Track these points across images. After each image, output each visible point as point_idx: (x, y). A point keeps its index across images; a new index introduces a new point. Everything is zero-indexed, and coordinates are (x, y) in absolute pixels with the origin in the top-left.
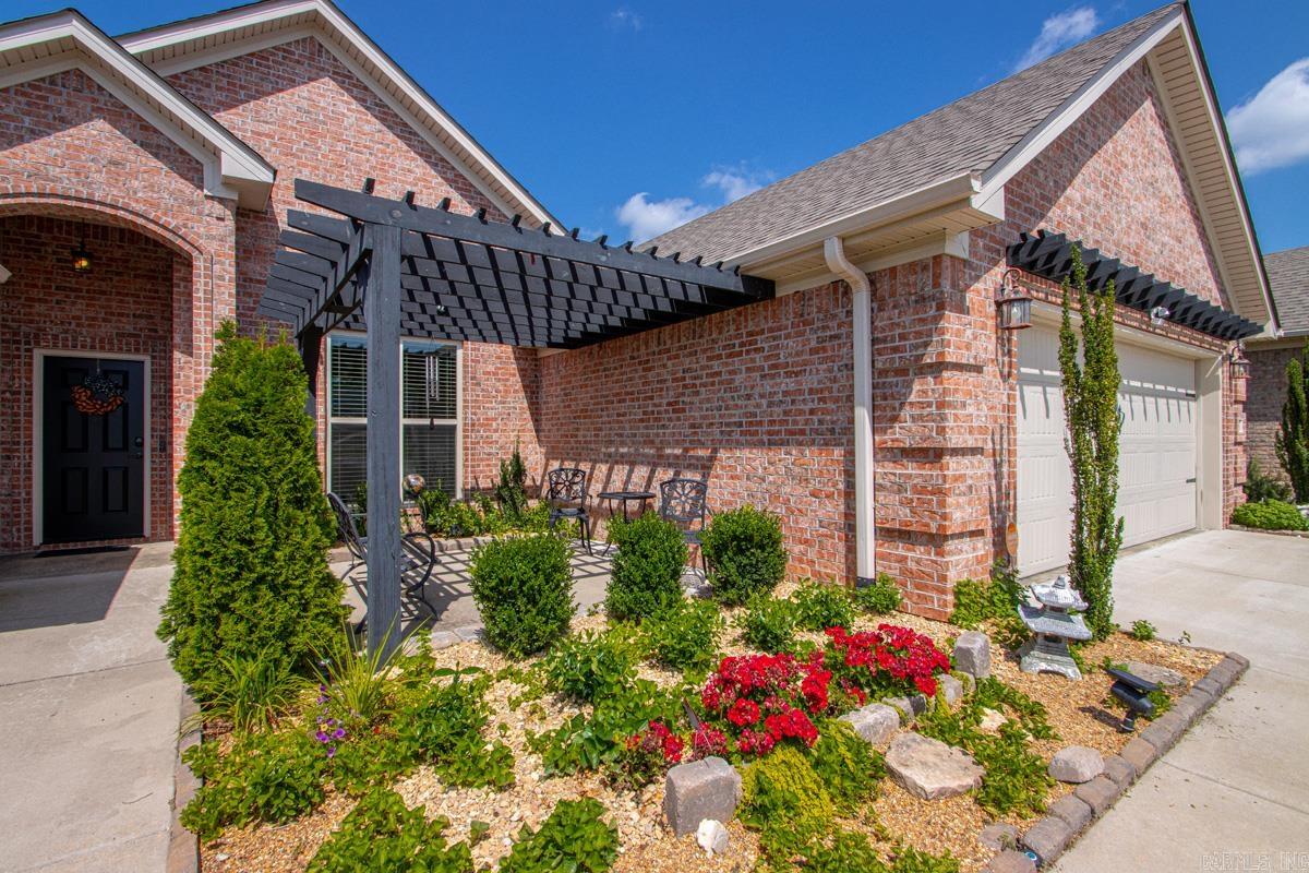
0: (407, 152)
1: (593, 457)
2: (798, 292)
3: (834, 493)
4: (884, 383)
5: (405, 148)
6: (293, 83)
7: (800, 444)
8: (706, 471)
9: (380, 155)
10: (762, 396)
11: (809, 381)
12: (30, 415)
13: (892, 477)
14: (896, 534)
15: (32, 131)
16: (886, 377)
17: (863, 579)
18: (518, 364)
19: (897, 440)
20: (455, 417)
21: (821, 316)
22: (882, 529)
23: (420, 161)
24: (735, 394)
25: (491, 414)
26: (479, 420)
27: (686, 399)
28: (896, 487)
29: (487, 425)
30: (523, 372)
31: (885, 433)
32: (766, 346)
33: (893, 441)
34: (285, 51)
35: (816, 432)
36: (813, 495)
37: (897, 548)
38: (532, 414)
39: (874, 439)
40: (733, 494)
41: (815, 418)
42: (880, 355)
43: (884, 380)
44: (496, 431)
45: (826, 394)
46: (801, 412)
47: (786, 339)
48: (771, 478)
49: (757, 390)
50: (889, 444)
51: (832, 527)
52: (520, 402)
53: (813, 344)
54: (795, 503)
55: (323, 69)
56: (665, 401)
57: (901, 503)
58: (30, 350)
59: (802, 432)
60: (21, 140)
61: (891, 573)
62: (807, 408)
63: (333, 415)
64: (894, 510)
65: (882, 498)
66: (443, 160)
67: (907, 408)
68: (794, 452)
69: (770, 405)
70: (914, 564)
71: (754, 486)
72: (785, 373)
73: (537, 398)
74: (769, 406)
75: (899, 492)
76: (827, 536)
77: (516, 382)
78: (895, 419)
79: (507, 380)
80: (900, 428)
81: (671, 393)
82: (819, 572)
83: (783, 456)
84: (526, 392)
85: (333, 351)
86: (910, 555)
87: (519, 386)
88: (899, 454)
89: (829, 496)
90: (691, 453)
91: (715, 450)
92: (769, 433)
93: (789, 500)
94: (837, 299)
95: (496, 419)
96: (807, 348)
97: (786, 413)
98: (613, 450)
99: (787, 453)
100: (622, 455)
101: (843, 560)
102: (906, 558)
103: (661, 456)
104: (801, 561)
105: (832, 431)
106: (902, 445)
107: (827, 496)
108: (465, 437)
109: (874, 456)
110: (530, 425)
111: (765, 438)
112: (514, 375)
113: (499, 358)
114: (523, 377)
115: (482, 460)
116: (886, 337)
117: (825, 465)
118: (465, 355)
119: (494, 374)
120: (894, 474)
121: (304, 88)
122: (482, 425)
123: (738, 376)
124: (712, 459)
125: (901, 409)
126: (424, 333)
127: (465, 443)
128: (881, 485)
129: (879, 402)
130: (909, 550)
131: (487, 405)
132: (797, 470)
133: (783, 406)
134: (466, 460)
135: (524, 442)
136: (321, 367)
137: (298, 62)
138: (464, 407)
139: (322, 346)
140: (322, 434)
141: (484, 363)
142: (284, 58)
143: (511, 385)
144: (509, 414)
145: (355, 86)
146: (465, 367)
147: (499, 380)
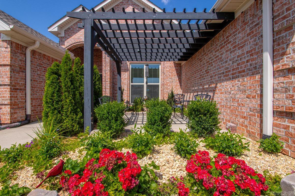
1: (190, 91)
2: (243, 12)
3: (256, 96)
4: (279, 37)
7: (243, 76)
8: (214, 92)
10: (230, 60)
11: (247, 48)
13: (282, 85)
14: (284, 114)
15: (78, 31)
16: (281, 34)
17: (265, 135)
18: (175, 68)
19: (285, 65)
20: (159, 83)
21: (251, 18)
22: (277, 112)
24: (222, 62)
25: (168, 81)
26: (165, 83)
27: (209, 68)
28: (284, 90)
29: (167, 84)
30: (177, 70)
31: (279, 62)
32: (232, 40)
33: (283, 65)
34: (122, 3)
35: (249, 70)
36: (247, 97)
37: (285, 122)
38: (179, 81)
39: (273, 67)
40: (221, 99)
41: (249, 64)
42: (276, 24)
43: (279, 36)
44: (169, 86)
45: (253, 52)
46: (243, 63)
47: (238, 34)
48: (233, 92)
49: (229, 58)
50: (281, 68)
51: (255, 111)
52: (176, 78)
53: (248, 32)
54: (241, 101)
55: (129, 4)
56: (204, 70)
57: (287, 98)
59: (244, 71)
60: (77, 33)
61: (280, 134)
62: (245, 60)
63: (132, 83)
64: (283, 102)
65: (277, 96)
67: (291, 46)
68: (241, 80)
69: (233, 62)
70: (293, 130)
71: (227, 96)
72: (238, 48)
73: (181, 77)
74: (232, 64)
75: (286, 92)
76: (252, 115)
77: (175, 73)
78: (284, 54)
79: (172, 72)
80: (287, 58)
81: (206, 67)
82: (249, 131)
83: (237, 82)
84: (177, 75)
85: (132, 68)
86: (291, 125)
87: (176, 74)
88: (287, 73)
89: (254, 97)
90: (211, 86)
91: (216, 84)
92: (233, 74)
93: (238, 100)
94: (258, 7)
95: (169, 83)
96: (246, 34)
97: (238, 65)
98: (194, 89)
99: (239, 81)
100: (196, 90)
101: (259, 126)
102: (289, 126)
103: (203, 89)
104: (242, 126)
105: (255, 68)
106: (288, 67)
107: (253, 98)
108: (161, 87)
109: (274, 76)
110: (179, 84)
111: (231, 76)
112: (174, 71)
113: (170, 67)
114: (177, 71)
115: (165, 93)
116: (280, 13)
117: (252, 84)
118: (161, 67)
119: (169, 71)
120: (283, 83)
122: (165, 84)
123: (224, 55)
124: (216, 87)
125: (287, 47)
127: (161, 89)
128: (276, 89)
129: (276, 47)
130: (291, 123)
131: (167, 79)
132: (242, 87)
133: (238, 62)
134: (161, 93)
135: (177, 89)
136: (129, 72)
137: (125, 4)
138: (161, 80)
139: (129, 67)
140: (129, 87)
141: (166, 68)
142: (122, 4)
143: (173, 74)
144: (173, 81)
145: (136, 6)
146: (161, 69)
147: (170, 73)
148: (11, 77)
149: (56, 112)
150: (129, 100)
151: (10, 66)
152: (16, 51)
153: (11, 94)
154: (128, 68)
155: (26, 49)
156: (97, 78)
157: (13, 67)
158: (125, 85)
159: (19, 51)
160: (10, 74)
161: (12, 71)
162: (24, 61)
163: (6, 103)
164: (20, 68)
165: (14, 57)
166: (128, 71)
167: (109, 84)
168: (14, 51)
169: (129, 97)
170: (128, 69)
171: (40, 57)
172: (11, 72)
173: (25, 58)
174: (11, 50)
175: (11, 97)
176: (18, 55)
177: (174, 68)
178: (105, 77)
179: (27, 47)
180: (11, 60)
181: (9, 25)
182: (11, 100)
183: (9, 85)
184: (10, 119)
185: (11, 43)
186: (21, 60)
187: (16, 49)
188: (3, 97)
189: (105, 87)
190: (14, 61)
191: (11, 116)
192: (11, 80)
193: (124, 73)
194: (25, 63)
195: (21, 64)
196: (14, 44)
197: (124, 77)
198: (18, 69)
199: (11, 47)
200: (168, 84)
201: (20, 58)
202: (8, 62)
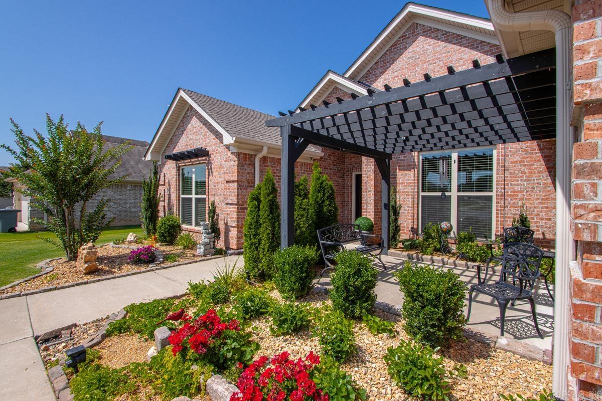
0: (460, 49)
5: (458, 47)
6: (406, 48)
9: (445, 59)
12: (351, 193)
18: (542, 153)
20: (492, 191)
23: (467, 50)
25: (517, 188)
26: (507, 192)
29: (514, 195)
34: (403, 36)
44: (522, 199)
52: (544, 179)
55: (418, 34)
58: (351, 173)
63: (422, 191)
66: (482, 42)
77: (540, 165)
79: (532, 165)
85: (423, 162)
95: (521, 192)
108: (497, 203)
112: (539, 161)
113: (525, 151)
115: (509, 217)
118: (498, 153)
119: (520, 162)
121: (411, 48)
122: (510, 196)
126: (475, 144)
127: (497, 206)
131: (514, 183)
134: (497, 217)
135: (547, 208)
136: (416, 170)
137: (408, 38)
138: (497, 185)
139: (416, 160)
140: (416, 200)
141: (513, 155)
142: (403, 40)
143: (536, 168)
144: (533, 188)
145: (433, 32)
146: (498, 160)
147: (525, 166)
148: (238, 195)
149: (253, 247)
150: (415, 227)
151: (238, 181)
152: (244, 162)
153: (237, 215)
154: (414, 162)
155: (254, 158)
156: (326, 195)
157: (240, 183)
158: (409, 195)
159: (247, 163)
160: (237, 192)
161: (240, 187)
162: (252, 173)
163: (234, 225)
164: (249, 183)
165: (241, 171)
166: (414, 168)
167: (373, 196)
168: (242, 163)
169: (416, 221)
170: (414, 165)
171: (272, 163)
172: (238, 189)
173: (253, 170)
174: (238, 163)
175: (238, 218)
176: (246, 167)
177: (539, 155)
178: (366, 182)
179: (255, 155)
180: (238, 175)
181: (233, 137)
182: (238, 222)
183: (236, 205)
184: (237, 245)
185: (238, 155)
186: (249, 173)
187: (244, 161)
188: (232, 218)
189: (367, 200)
190: (242, 176)
191: (238, 241)
192: (237, 199)
193: (407, 172)
194: (253, 175)
195: (249, 177)
196: (241, 155)
197: (407, 180)
198: (246, 184)
199: (238, 160)
200: (517, 196)
201: (248, 170)
202: (235, 178)
